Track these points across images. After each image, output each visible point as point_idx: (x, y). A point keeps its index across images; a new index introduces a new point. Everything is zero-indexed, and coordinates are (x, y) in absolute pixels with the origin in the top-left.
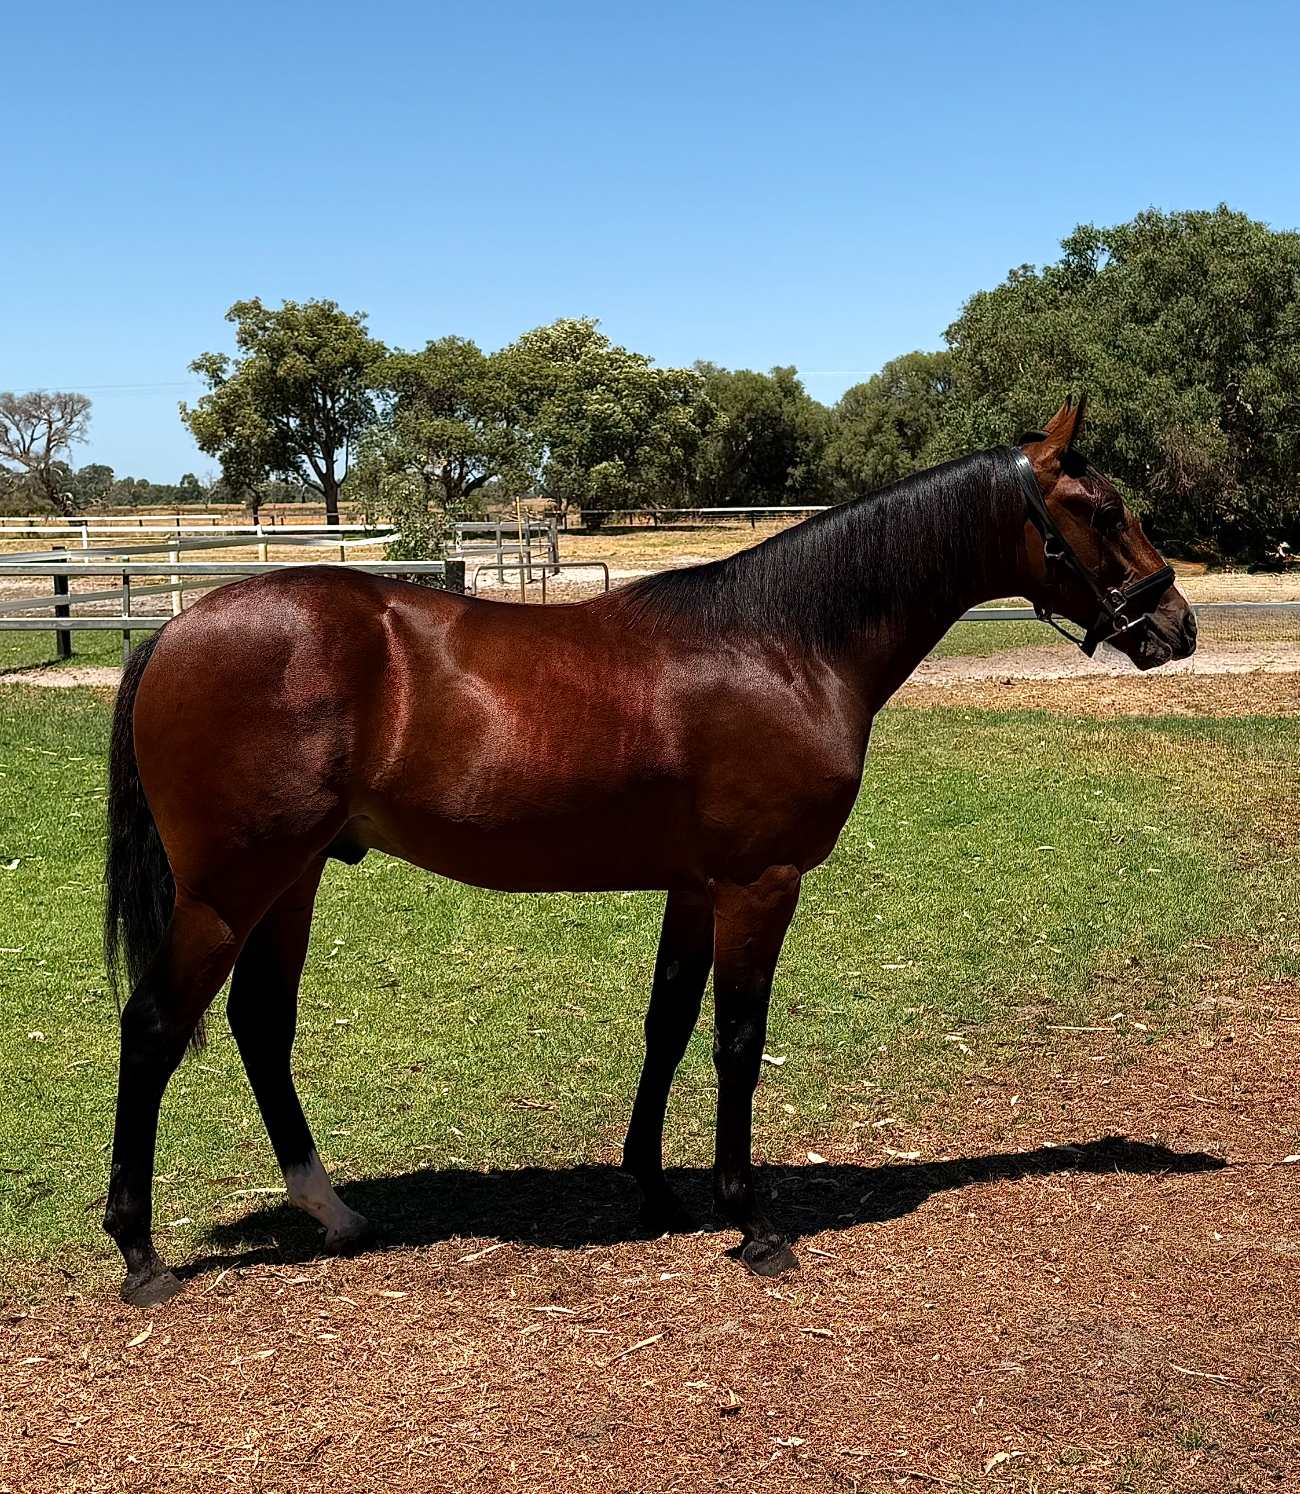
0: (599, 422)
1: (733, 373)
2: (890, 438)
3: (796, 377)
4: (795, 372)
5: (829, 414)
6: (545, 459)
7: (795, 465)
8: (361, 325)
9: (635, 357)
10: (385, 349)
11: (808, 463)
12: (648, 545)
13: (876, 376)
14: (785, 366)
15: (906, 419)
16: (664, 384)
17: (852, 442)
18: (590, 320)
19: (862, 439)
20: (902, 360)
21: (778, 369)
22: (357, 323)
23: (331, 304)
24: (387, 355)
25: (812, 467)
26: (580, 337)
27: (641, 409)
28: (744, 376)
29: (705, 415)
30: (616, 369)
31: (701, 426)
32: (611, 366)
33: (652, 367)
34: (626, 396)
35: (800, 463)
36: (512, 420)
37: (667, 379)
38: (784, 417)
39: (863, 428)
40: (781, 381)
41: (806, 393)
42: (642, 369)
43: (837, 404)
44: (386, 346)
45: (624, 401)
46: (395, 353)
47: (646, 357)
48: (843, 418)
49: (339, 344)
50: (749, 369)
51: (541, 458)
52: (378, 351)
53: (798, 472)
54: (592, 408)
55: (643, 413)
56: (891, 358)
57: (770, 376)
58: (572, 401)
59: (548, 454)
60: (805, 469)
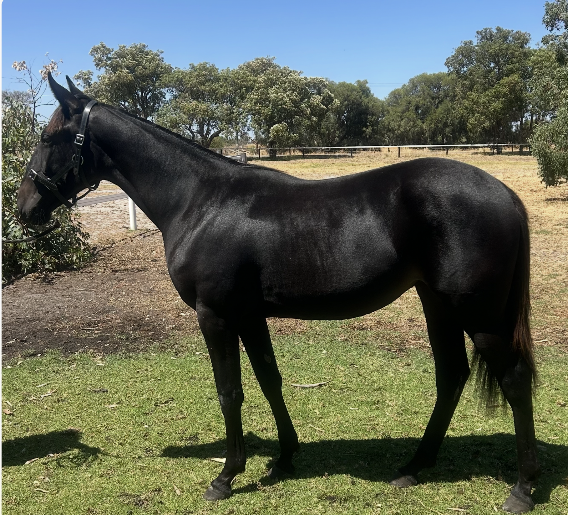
0: (276, 103)
1: (338, 83)
2: (411, 114)
3: (367, 85)
4: (367, 83)
5: (383, 103)
6: (249, 121)
7: (367, 126)
8: (160, 57)
9: (294, 72)
10: (171, 68)
11: (372, 126)
12: (304, 167)
13: (405, 85)
14: (362, 80)
15: (420, 105)
16: (308, 84)
17: (394, 116)
18: (271, 57)
19: (399, 114)
20: (418, 77)
21: (358, 81)
22: (158, 56)
23: (144, 46)
24: (173, 71)
25: (375, 128)
26: (265, 66)
27: (296, 96)
28: (343, 85)
29: (328, 100)
30: (284, 77)
31: (326, 106)
32: (282, 75)
33: (302, 76)
34: (289, 90)
35: (369, 126)
36: (233, 102)
37: (309, 82)
38: (363, 104)
39: (400, 109)
40: (361, 86)
41: (372, 92)
42: (297, 77)
43: (386, 99)
44: (172, 66)
45: (288, 93)
46: (176, 70)
47: (299, 72)
48: (389, 105)
49: (147, 64)
50: (345, 81)
51: (246, 121)
52: (168, 70)
53: (368, 130)
54: (272, 95)
55: (297, 98)
56: (413, 77)
57: (355, 85)
58: (262, 93)
59: (250, 119)
60: (371, 128)
